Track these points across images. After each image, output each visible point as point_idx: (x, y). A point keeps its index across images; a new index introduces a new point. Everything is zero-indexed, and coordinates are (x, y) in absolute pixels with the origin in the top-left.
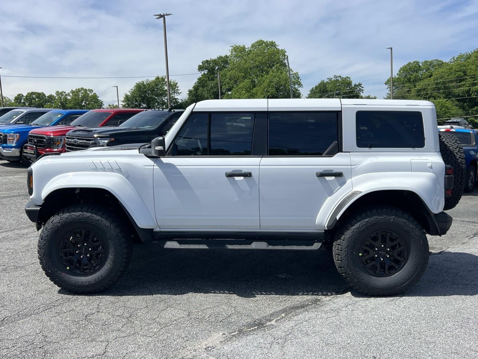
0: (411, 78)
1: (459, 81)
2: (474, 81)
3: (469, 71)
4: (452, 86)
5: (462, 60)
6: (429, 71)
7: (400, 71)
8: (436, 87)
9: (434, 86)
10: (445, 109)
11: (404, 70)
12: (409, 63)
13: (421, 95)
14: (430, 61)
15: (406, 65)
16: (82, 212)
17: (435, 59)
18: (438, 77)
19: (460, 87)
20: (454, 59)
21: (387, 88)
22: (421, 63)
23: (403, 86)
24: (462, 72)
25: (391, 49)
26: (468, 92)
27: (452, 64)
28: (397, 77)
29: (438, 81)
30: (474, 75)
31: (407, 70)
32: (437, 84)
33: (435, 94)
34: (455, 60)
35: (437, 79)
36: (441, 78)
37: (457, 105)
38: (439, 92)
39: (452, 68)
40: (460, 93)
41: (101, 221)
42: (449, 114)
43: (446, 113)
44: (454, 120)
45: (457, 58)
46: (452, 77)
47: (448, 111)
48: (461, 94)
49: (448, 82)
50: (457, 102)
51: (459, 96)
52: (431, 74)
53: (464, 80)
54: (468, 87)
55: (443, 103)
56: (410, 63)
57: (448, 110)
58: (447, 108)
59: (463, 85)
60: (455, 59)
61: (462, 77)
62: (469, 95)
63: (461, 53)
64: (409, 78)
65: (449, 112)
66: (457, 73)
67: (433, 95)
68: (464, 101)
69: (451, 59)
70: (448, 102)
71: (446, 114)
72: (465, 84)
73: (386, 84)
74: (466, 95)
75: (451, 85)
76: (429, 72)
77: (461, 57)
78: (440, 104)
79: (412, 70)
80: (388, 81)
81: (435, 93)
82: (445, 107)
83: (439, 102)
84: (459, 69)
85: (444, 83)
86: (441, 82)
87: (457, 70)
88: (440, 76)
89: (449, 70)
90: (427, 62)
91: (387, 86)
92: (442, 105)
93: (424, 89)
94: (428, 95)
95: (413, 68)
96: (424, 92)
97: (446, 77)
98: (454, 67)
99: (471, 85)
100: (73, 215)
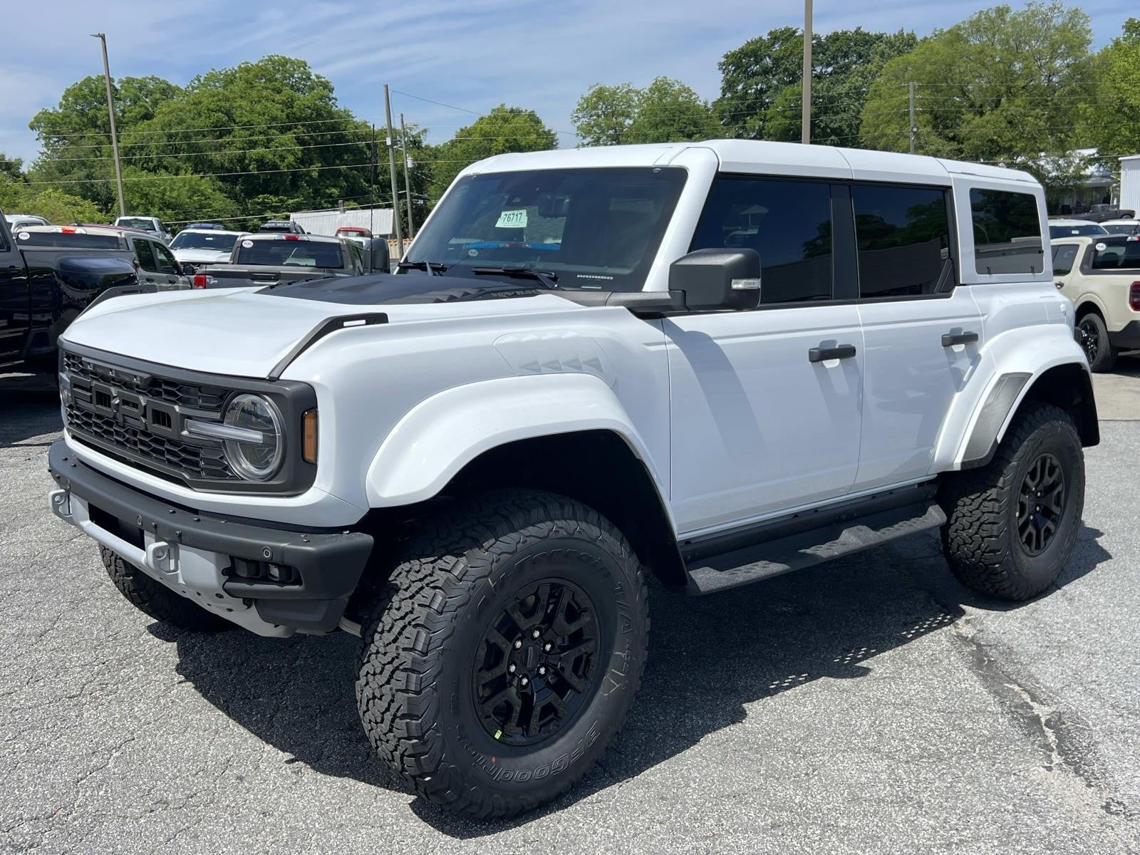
0: (97, 117)
1: (218, 133)
2: (250, 135)
3: (238, 113)
4: (205, 144)
5: (217, 84)
6: (141, 103)
7: (65, 98)
8: (170, 145)
9: (164, 142)
10: (198, 198)
11: (76, 97)
12: (86, 79)
13: (133, 161)
14: (140, 78)
15: (79, 83)
16: (552, 520)
17: (150, 77)
18: (170, 121)
19: (223, 148)
20: (199, 81)
21: (37, 139)
22: (119, 83)
23: (81, 138)
24: (222, 112)
25: (103, 37)
26: (241, 160)
27: (195, 91)
28: (60, 111)
29: (173, 131)
30: (249, 122)
31: (84, 97)
32: (171, 138)
33: (170, 160)
34: (202, 84)
35: (170, 125)
36: (178, 123)
37: (220, 190)
38: (176, 157)
39: (200, 103)
40: (224, 161)
41: (603, 541)
42: (210, 210)
43: (202, 207)
44: (278, 224)
45: (205, 78)
46: (202, 123)
47: (207, 202)
48: (226, 165)
49: (197, 134)
50: (221, 183)
51: (222, 168)
52: (145, 111)
53: (229, 132)
54: (240, 149)
55: (193, 183)
56: (89, 79)
57: (206, 199)
58: (203, 195)
59: (228, 143)
60: (202, 82)
61: (224, 125)
62: (244, 169)
63: (213, 70)
64: (93, 117)
65: (210, 206)
66: (212, 114)
67: (165, 163)
68: (234, 179)
69: (193, 79)
70: (203, 181)
71: (204, 210)
72: (233, 142)
73: (32, 128)
74: (238, 167)
75: (202, 142)
76: (140, 106)
77: (212, 78)
78: (187, 184)
79: (98, 96)
80: (37, 120)
81: (168, 160)
82: (199, 194)
83: (182, 179)
84: (218, 106)
85: (186, 137)
86: (178, 133)
87: (211, 106)
88: (176, 119)
89: (193, 106)
90: (133, 80)
91: (35, 134)
92: (191, 187)
93: (142, 148)
94: (152, 162)
95: (99, 92)
96: (141, 155)
97: (189, 121)
98: (205, 101)
99: (245, 145)
100: (530, 536)
